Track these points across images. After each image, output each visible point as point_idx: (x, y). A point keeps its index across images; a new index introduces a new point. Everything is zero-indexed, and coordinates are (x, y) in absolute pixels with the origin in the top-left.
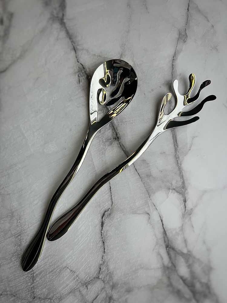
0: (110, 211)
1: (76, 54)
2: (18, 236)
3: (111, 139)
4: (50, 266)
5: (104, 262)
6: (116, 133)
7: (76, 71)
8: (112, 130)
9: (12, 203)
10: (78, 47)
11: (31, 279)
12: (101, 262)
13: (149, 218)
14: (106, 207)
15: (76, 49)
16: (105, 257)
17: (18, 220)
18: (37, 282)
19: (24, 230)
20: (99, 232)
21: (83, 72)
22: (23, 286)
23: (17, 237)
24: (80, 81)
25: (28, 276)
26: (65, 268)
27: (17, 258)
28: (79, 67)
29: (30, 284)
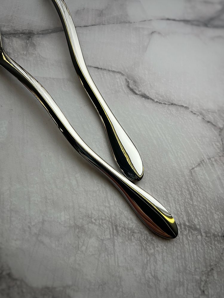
0: (130, 80)
2: (116, 229)
3: (27, 43)
4: (182, 194)
5: (201, 114)
6: (22, 33)
8: (15, 37)
9: (60, 221)
11: (192, 232)
12: (200, 118)
13: (159, 33)
14: (123, 84)
16: (194, 110)
17: (92, 221)
18: (201, 224)
19: (111, 216)
20: (155, 104)
22: (200, 249)
23: (117, 231)
25: (186, 236)
26: (191, 173)
27: (151, 243)
29: (199, 237)
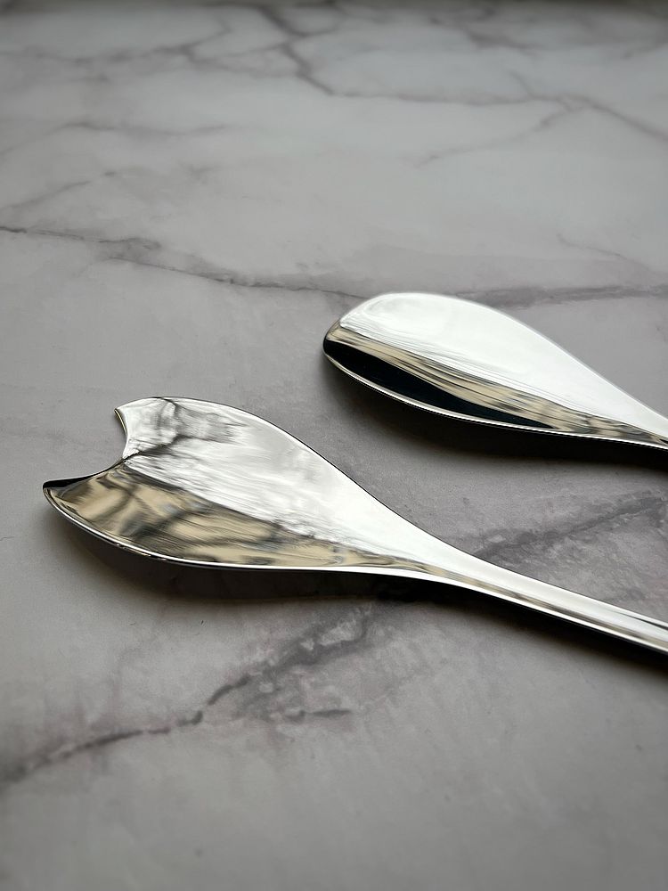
1: (138, 733)
7: (258, 732)
10: (91, 718)
15: (107, 733)
21: (267, 687)
24: (330, 706)
28: (237, 715)
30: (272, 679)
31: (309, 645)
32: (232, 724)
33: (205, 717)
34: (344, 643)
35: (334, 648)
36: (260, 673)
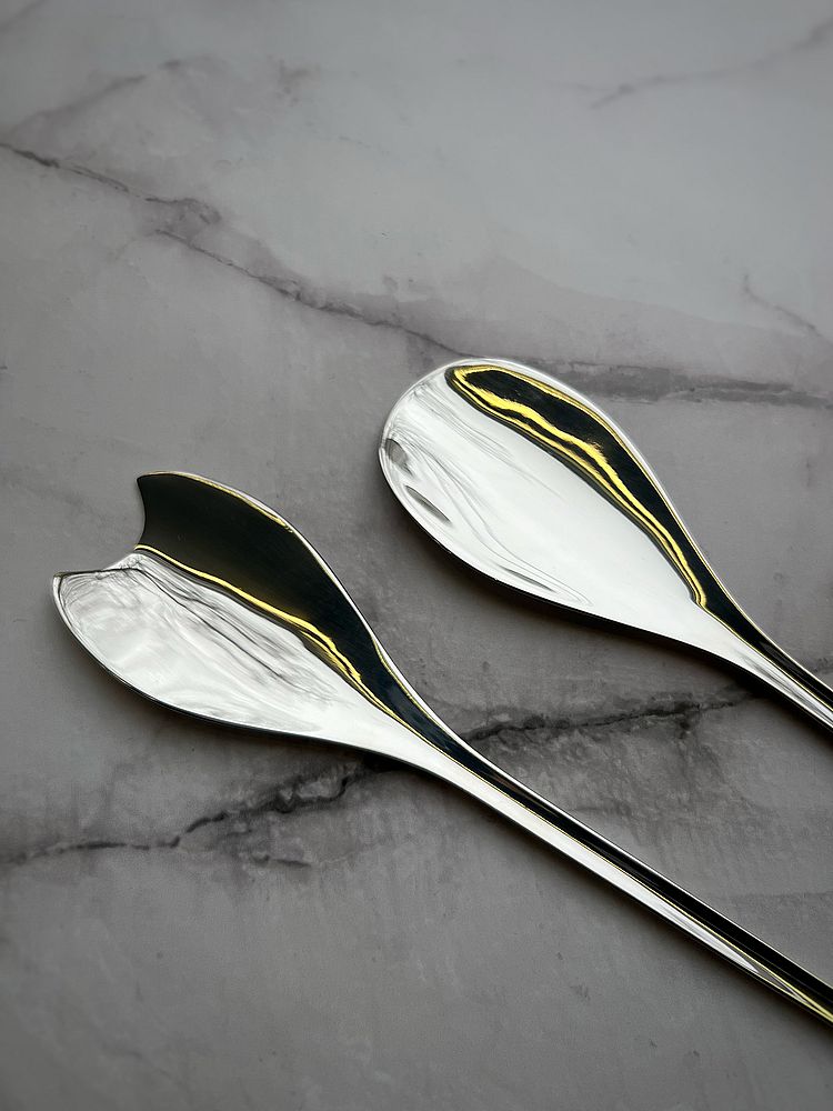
30: (245, 820)
31: (287, 795)
32: (204, 855)
33: (181, 843)
34: (321, 800)
35: (309, 802)
36: (237, 812)
